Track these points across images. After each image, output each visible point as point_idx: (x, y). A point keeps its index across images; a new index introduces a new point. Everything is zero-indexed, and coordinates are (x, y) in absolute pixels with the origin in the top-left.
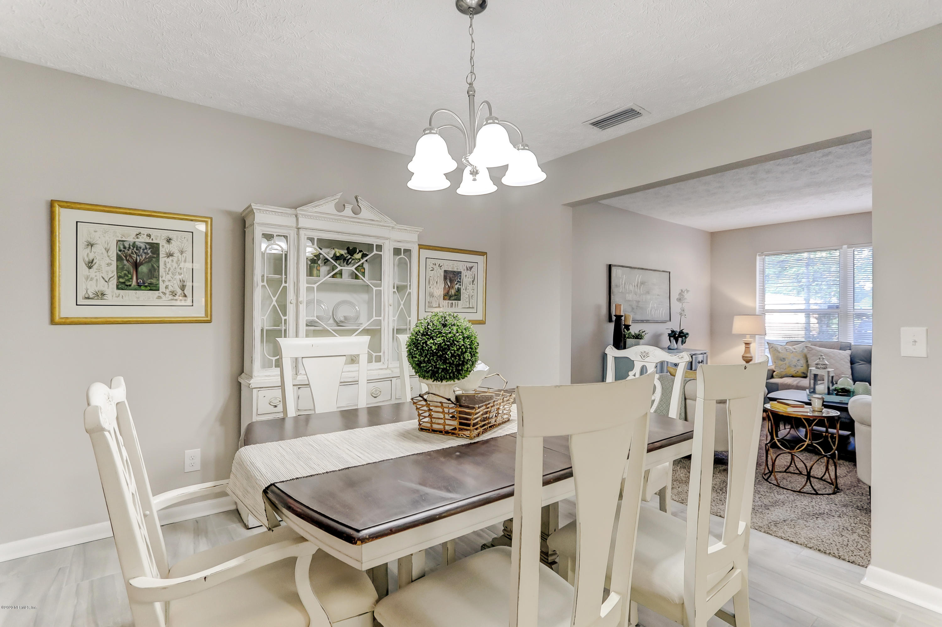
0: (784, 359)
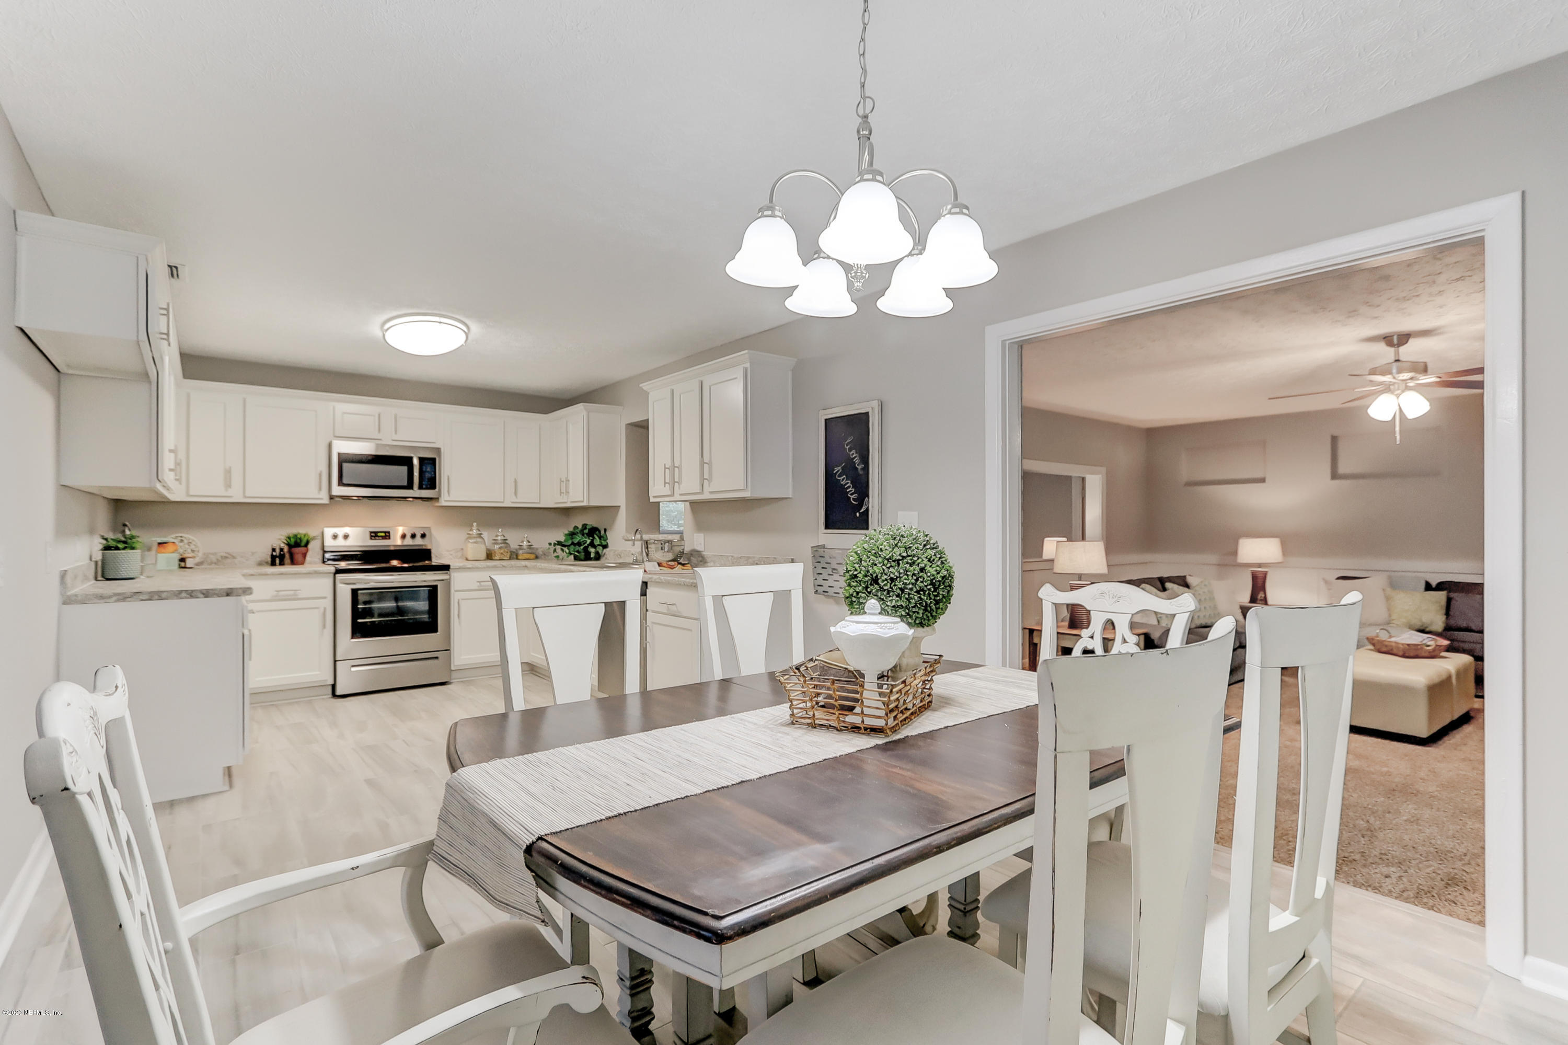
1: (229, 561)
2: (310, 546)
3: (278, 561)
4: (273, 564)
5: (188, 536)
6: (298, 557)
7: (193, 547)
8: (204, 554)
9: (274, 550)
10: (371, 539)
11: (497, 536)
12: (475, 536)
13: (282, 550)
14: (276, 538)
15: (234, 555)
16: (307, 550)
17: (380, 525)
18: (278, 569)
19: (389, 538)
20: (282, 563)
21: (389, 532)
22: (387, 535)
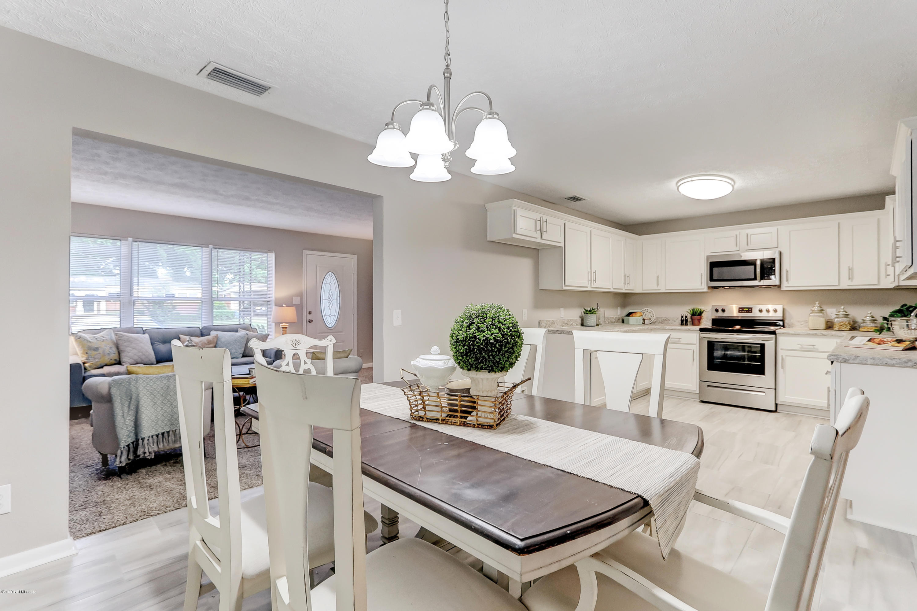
0: (96, 349)
1: (666, 322)
2: (703, 315)
3: (684, 322)
4: (682, 324)
5: (650, 309)
6: (696, 322)
7: (651, 314)
8: (656, 318)
9: (682, 317)
10: (739, 312)
11: (839, 312)
12: (817, 311)
13: (686, 317)
14: (686, 311)
15: (669, 319)
16: (701, 318)
17: (746, 304)
18: (684, 327)
19: (751, 312)
20: (686, 324)
21: (751, 308)
22: (750, 310)
